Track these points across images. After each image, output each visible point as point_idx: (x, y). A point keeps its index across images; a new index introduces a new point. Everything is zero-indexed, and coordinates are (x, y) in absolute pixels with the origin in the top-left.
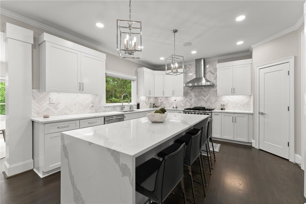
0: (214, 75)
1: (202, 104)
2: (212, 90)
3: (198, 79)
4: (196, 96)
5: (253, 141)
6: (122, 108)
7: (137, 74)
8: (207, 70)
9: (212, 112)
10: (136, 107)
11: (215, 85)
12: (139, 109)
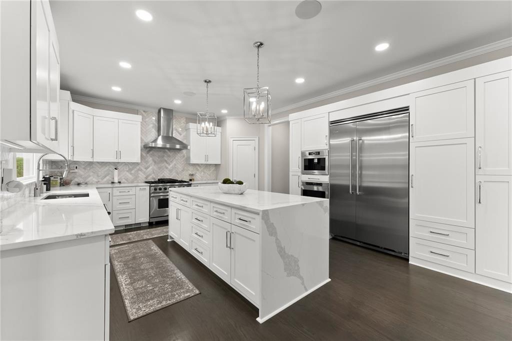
0: (182, 136)
1: (165, 175)
2: (179, 155)
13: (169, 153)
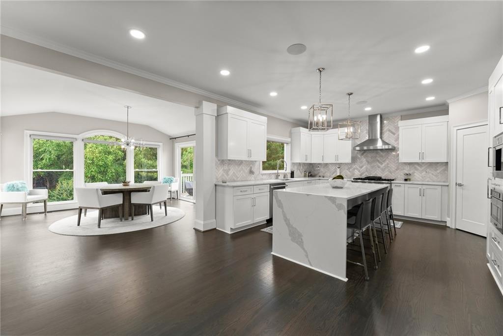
0: (396, 135)
1: (377, 174)
2: (392, 154)
3: (372, 141)
4: (368, 162)
5: (448, 220)
6: (277, 176)
7: (291, 135)
8: (385, 129)
9: (391, 183)
10: (289, 175)
11: (396, 148)
12: (293, 177)
13: (381, 153)
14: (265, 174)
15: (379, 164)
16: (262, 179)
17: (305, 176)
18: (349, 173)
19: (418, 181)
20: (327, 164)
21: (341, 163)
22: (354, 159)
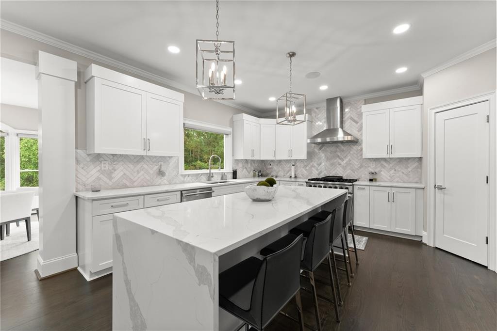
1: (338, 172)
2: (354, 148)
3: (331, 131)
4: (327, 158)
5: (424, 234)
6: (210, 177)
7: (232, 124)
8: (346, 117)
9: (353, 185)
10: (231, 176)
11: (360, 141)
13: (342, 147)
14: (189, 175)
15: (340, 161)
16: (184, 182)
17: (254, 176)
18: (305, 172)
19: (386, 182)
20: (280, 161)
21: (296, 160)
22: (310, 155)
